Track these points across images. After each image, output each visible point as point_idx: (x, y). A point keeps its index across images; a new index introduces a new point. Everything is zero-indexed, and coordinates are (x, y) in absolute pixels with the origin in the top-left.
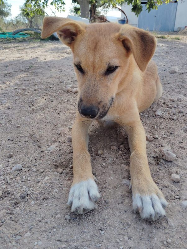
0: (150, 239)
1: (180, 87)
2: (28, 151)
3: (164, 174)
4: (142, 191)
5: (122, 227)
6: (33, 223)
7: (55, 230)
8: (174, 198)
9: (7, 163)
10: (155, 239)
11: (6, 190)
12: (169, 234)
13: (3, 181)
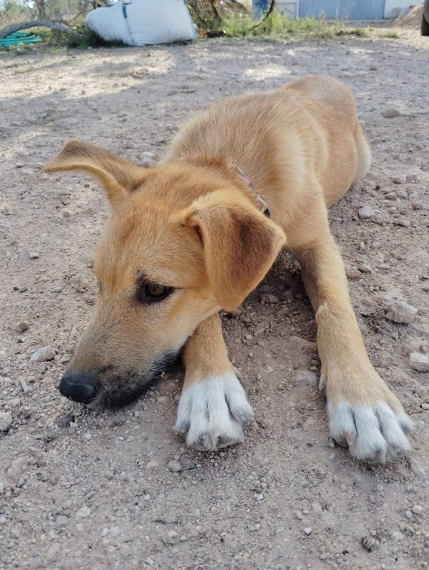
0: (373, 506)
1: (411, 149)
2: (64, 315)
3: (391, 353)
4: (353, 396)
5: (304, 482)
6: (94, 483)
7: (147, 497)
8: (420, 409)
9: (16, 346)
10: (386, 505)
11: (21, 409)
12: (415, 493)
13: (12, 389)
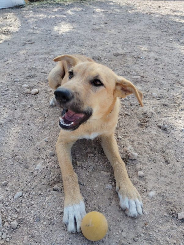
3: (132, 172)
5: (115, 224)
6: (53, 239)
7: (71, 240)
8: (143, 191)
11: (19, 218)
13: (12, 211)
